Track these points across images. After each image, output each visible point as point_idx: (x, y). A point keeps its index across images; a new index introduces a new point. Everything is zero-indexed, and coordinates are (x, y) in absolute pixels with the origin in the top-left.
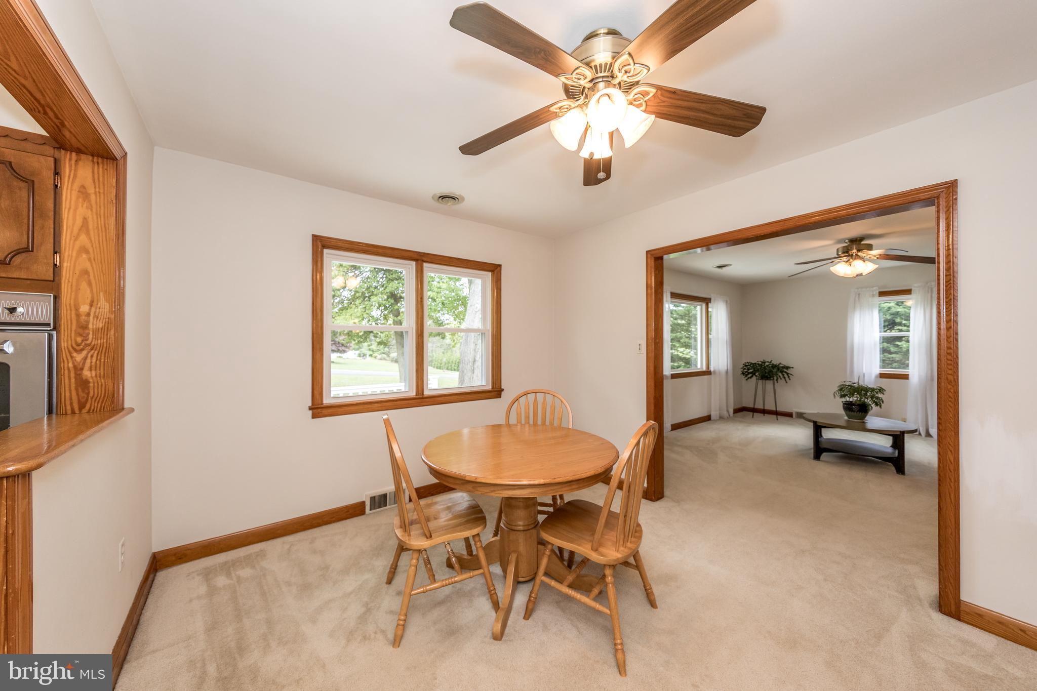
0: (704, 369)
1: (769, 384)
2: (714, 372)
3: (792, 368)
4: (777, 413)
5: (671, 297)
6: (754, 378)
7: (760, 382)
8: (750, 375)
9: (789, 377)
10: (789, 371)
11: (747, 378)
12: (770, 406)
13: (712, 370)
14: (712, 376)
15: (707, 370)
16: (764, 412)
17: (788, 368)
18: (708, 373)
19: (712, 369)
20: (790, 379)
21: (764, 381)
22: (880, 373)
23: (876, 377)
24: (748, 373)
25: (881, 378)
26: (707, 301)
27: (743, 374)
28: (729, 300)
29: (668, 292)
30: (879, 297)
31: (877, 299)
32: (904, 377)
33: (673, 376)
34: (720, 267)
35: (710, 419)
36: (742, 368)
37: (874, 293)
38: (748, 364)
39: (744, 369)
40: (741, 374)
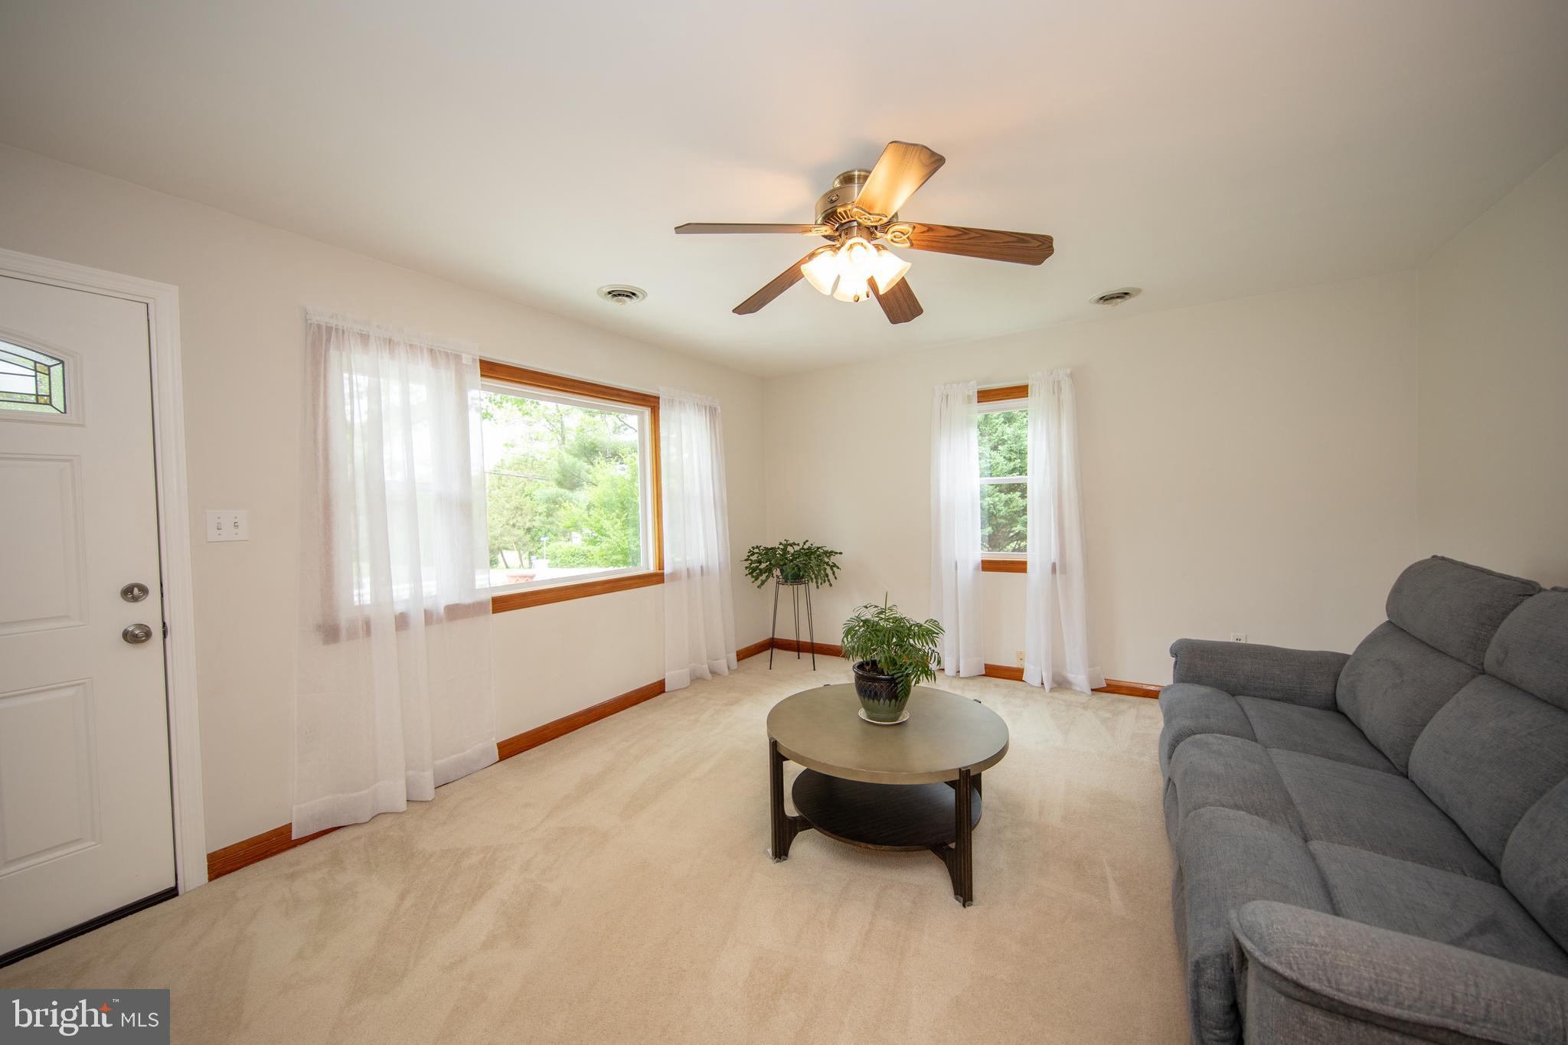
0: (652, 568)
1: (800, 592)
2: (675, 574)
3: (841, 553)
5: (482, 375)
6: (772, 581)
7: (786, 590)
8: (764, 577)
9: (834, 573)
10: (833, 559)
11: (759, 582)
13: (671, 571)
15: (655, 571)
17: (830, 554)
18: (658, 577)
19: (671, 568)
20: (836, 578)
21: (795, 586)
22: (982, 561)
23: (976, 569)
24: (761, 570)
25: (983, 570)
26: (650, 402)
27: (749, 574)
28: (719, 407)
29: (464, 355)
30: (978, 402)
31: (976, 406)
32: (1020, 567)
33: (502, 604)
34: (615, 294)
35: (664, 691)
36: (746, 560)
37: (971, 394)
38: (756, 551)
39: (750, 562)
40: (746, 575)
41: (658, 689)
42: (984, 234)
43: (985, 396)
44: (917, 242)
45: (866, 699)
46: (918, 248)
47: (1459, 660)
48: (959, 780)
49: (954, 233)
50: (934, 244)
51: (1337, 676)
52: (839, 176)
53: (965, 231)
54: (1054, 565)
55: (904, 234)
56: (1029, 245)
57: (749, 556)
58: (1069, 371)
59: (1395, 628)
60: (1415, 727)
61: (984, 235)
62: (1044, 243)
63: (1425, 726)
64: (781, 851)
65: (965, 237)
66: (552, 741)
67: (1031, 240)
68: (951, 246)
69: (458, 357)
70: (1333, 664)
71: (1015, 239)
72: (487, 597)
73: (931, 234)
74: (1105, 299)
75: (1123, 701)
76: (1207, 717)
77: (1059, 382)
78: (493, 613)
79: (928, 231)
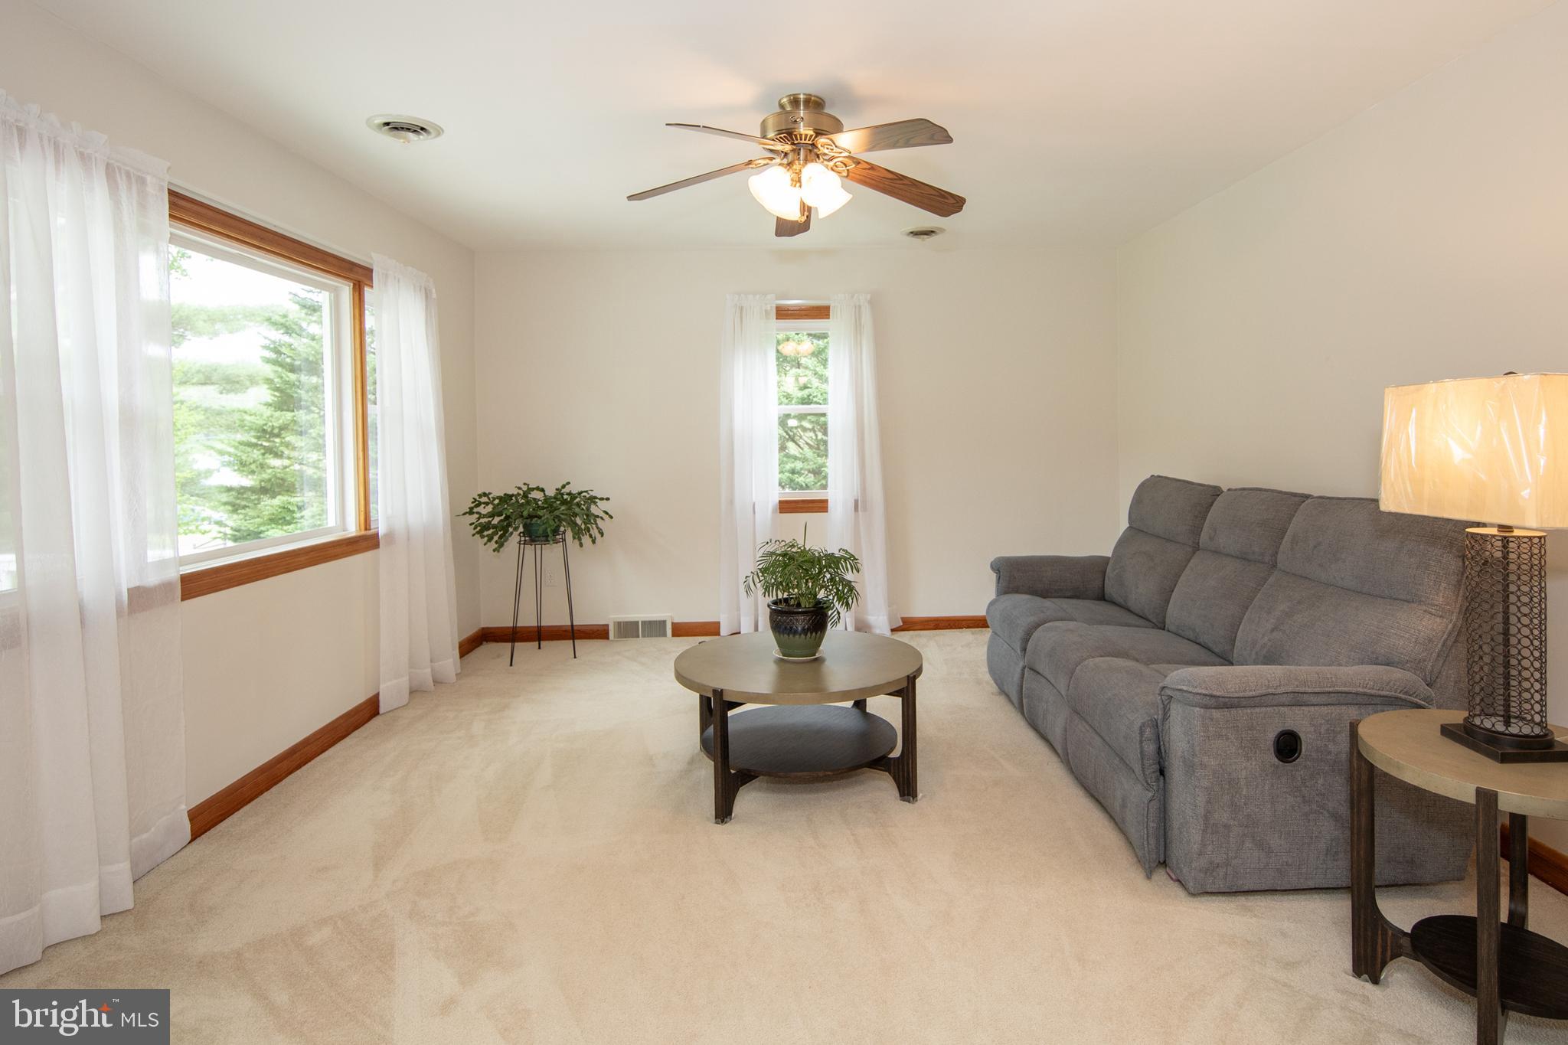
0: (352, 529)
1: (552, 553)
2: (390, 536)
3: (608, 499)
4: (573, 634)
6: (514, 539)
8: (500, 536)
9: (598, 526)
10: (598, 510)
11: (493, 544)
12: (555, 616)
13: (382, 531)
14: (382, 552)
15: (363, 533)
16: (540, 635)
17: (596, 500)
18: (365, 542)
19: (381, 527)
20: (602, 532)
21: (538, 547)
22: (780, 502)
23: (774, 512)
24: (494, 526)
25: (780, 512)
26: (358, 276)
27: (478, 533)
28: (434, 290)
29: (149, 179)
30: (777, 319)
31: (774, 323)
32: (821, 506)
33: (195, 585)
34: (394, 127)
35: (378, 713)
36: (471, 512)
37: (769, 308)
38: (484, 499)
39: (477, 516)
40: (474, 535)
41: (370, 709)
42: (915, 183)
43: (783, 313)
44: (853, 175)
45: (791, 636)
46: (851, 180)
47: (1184, 544)
48: (907, 687)
49: (890, 176)
50: (868, 180)
51: (1104, 573)
52: (791, 95)
53: (901, 177)
54: (856, 502)
55: (846, 166)
56: (946, 201)
57: (471, 509)
58: (869, 297)
59: (1137, 529)
60: (1167, 594)
61: (915, 185)
62: (958, 202)
63: (1173, 591)
64: (724, 812)
65: (898, 182)
66: (253, 803)
67: (949, 197)
68: (881, 185)
69: (142, 181)
70: (1099, 565)
71: (937, 194)
72: (173, 574)
73: (871, 172)
74: (915, 234)
75: (920, 636)
76: (1043, 612)
77: (860, 307)
78: (182, 600)
79: (869, 169)
